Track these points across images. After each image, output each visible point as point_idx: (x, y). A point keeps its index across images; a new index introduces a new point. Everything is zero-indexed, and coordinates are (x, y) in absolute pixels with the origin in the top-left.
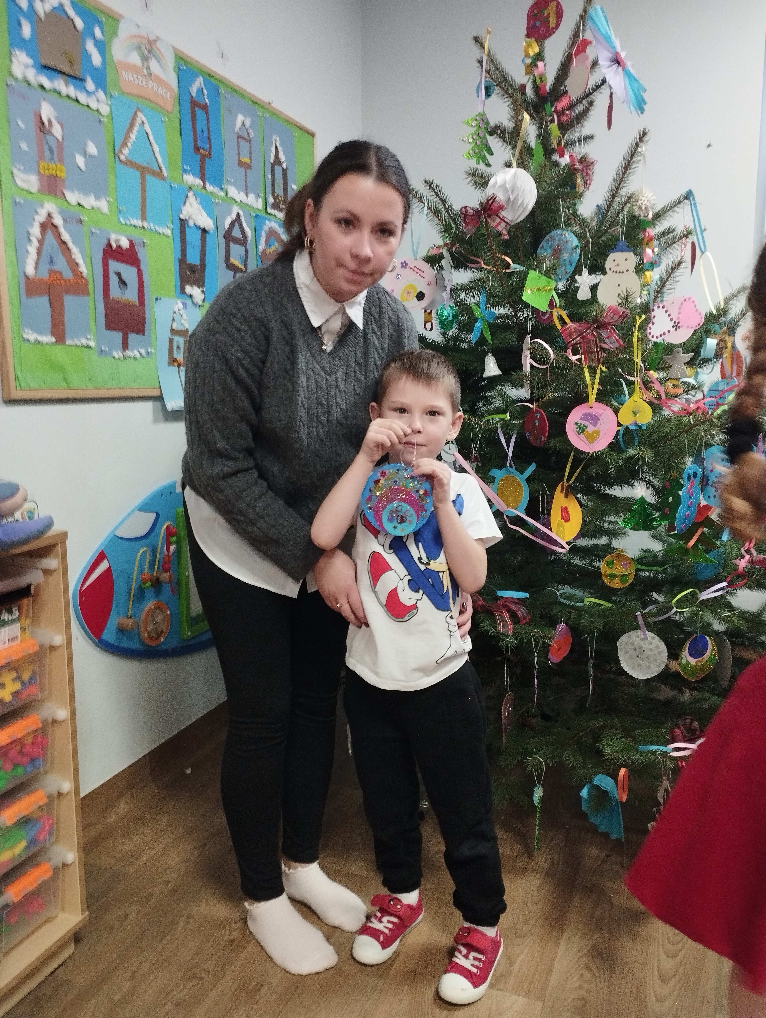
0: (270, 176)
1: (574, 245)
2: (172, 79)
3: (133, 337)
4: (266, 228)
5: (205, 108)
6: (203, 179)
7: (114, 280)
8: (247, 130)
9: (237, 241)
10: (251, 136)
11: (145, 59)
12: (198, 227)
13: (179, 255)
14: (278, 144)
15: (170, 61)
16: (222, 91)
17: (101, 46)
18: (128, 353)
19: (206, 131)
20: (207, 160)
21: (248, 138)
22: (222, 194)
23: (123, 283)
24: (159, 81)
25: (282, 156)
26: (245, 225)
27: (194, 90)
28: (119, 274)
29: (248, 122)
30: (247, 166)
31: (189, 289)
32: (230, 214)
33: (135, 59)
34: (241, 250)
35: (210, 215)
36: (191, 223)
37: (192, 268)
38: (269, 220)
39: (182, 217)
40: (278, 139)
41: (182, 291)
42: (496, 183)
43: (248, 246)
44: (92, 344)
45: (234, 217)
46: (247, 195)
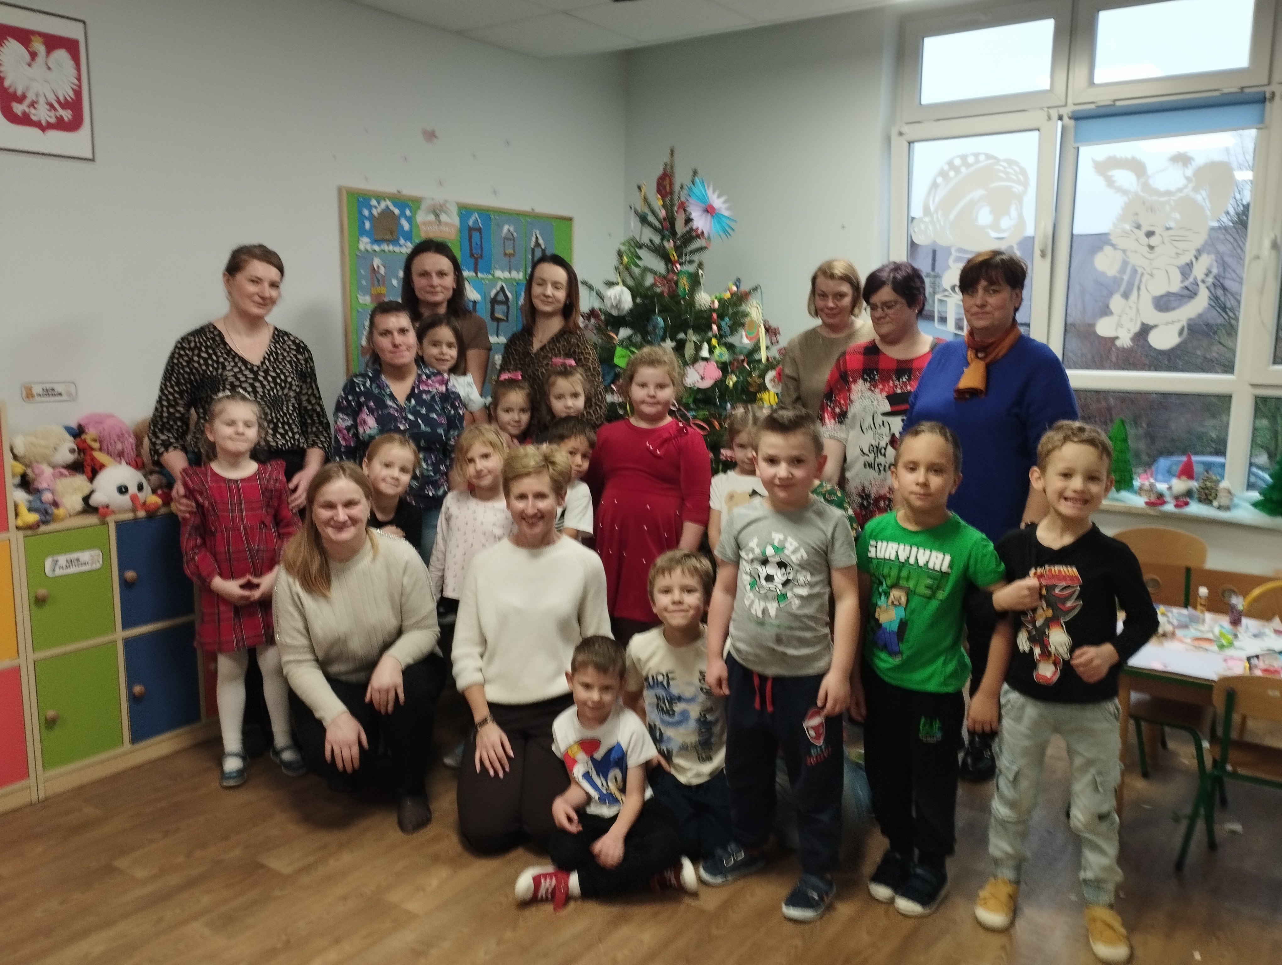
0: (530, 256)
1: (661, 326)
2: (456, 221)
5: (479, 230)
6: (476, 271)
8: (512, 233)
9: (501, 303)
10: (515, 236)
11: (437, 216)
14: (538, 235)
15: (454, 211)
16: (492, 217)
17: (410, 220)
19: (479, 243)
20: (480, 260)
21: (512, 238)
22: (490, 277)
24: (447, 224)
25: (541, 241)
26: (507, 292)
27: (471, 223)
29: (512, 228)
30: (511, 255)
32: (495, 286)
33: (432, 217)
34: (504, 308)
35: (481, 292)
40: (538, 231)
43: (510, 304)
45: (498, 288)
46: (510, 273)
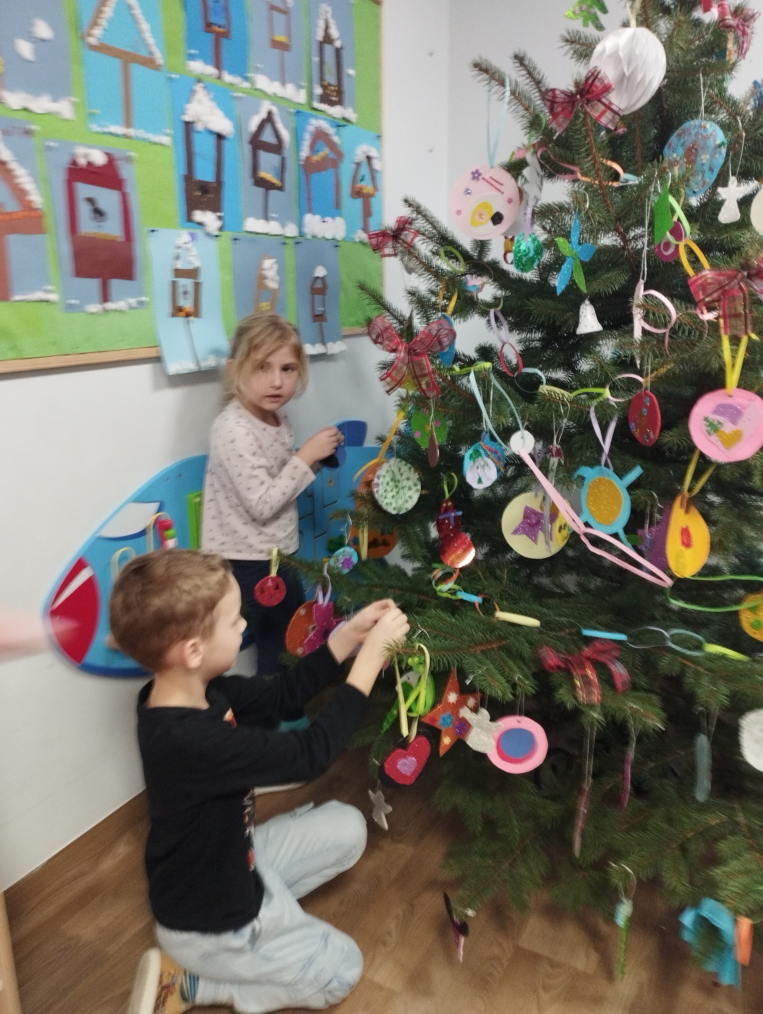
0: (316, 59)
1: (718, 142)
3: (116, 284)
4: (311, 128)
6: (218, 65)
7: (84, 210)
9: (269, 148)
10: (290, 7)
12: (211, 132)
13: (183, 171)
18: (110, 305)
20: (224, 40)
21: (284, 9)
22: (246, 85)
23: (98, 213)
28: (91, 201)
30: (283, 47)
31: (198, 215)
32: (258, 112)
34: (275, 159)
35: (229, 114)
36: (199, 127)
37: (204, 187)
38: (316, 118)
39: (187, 118)
41: (189, 219)
42: (604, 51)
43: (285, 153)
44: (53, 297)
45: (263, 115)
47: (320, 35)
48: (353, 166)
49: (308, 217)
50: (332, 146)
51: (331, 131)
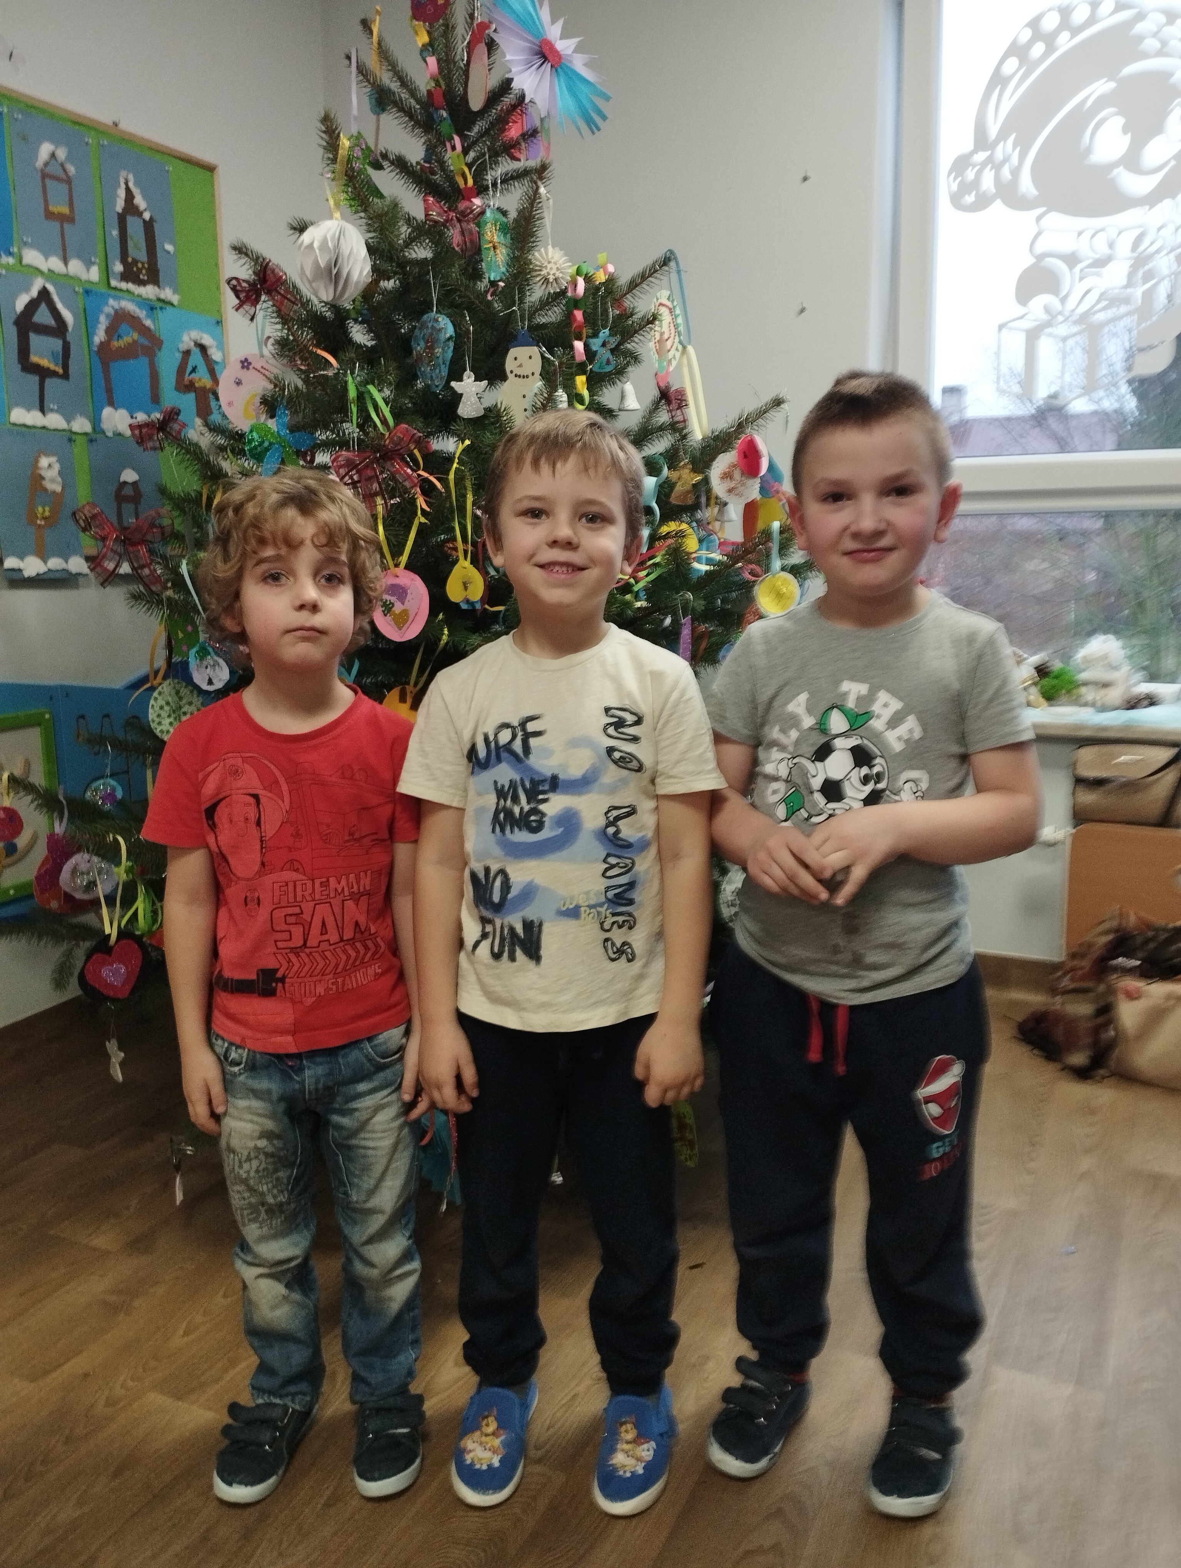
0: (115, 233)
1: (448, 335)
4: (108, 310)
8: (62, 165)
10: (70, 174)
14: (131, 185)
21: (64, 177)
22: (11, 260)
25: (140, 201)
26: (60, 306)
29: (61, 154)
32: (27, 290)
34: (56, 344)
38: (116, 298)
40: (131, 178)
43: (69, 338)
45: (34, 293)
46: (66, 263)
47: (120, 205)
48: (179, 356)
49: (107, 411)
50: (145, 331)
51: (141, 314)
